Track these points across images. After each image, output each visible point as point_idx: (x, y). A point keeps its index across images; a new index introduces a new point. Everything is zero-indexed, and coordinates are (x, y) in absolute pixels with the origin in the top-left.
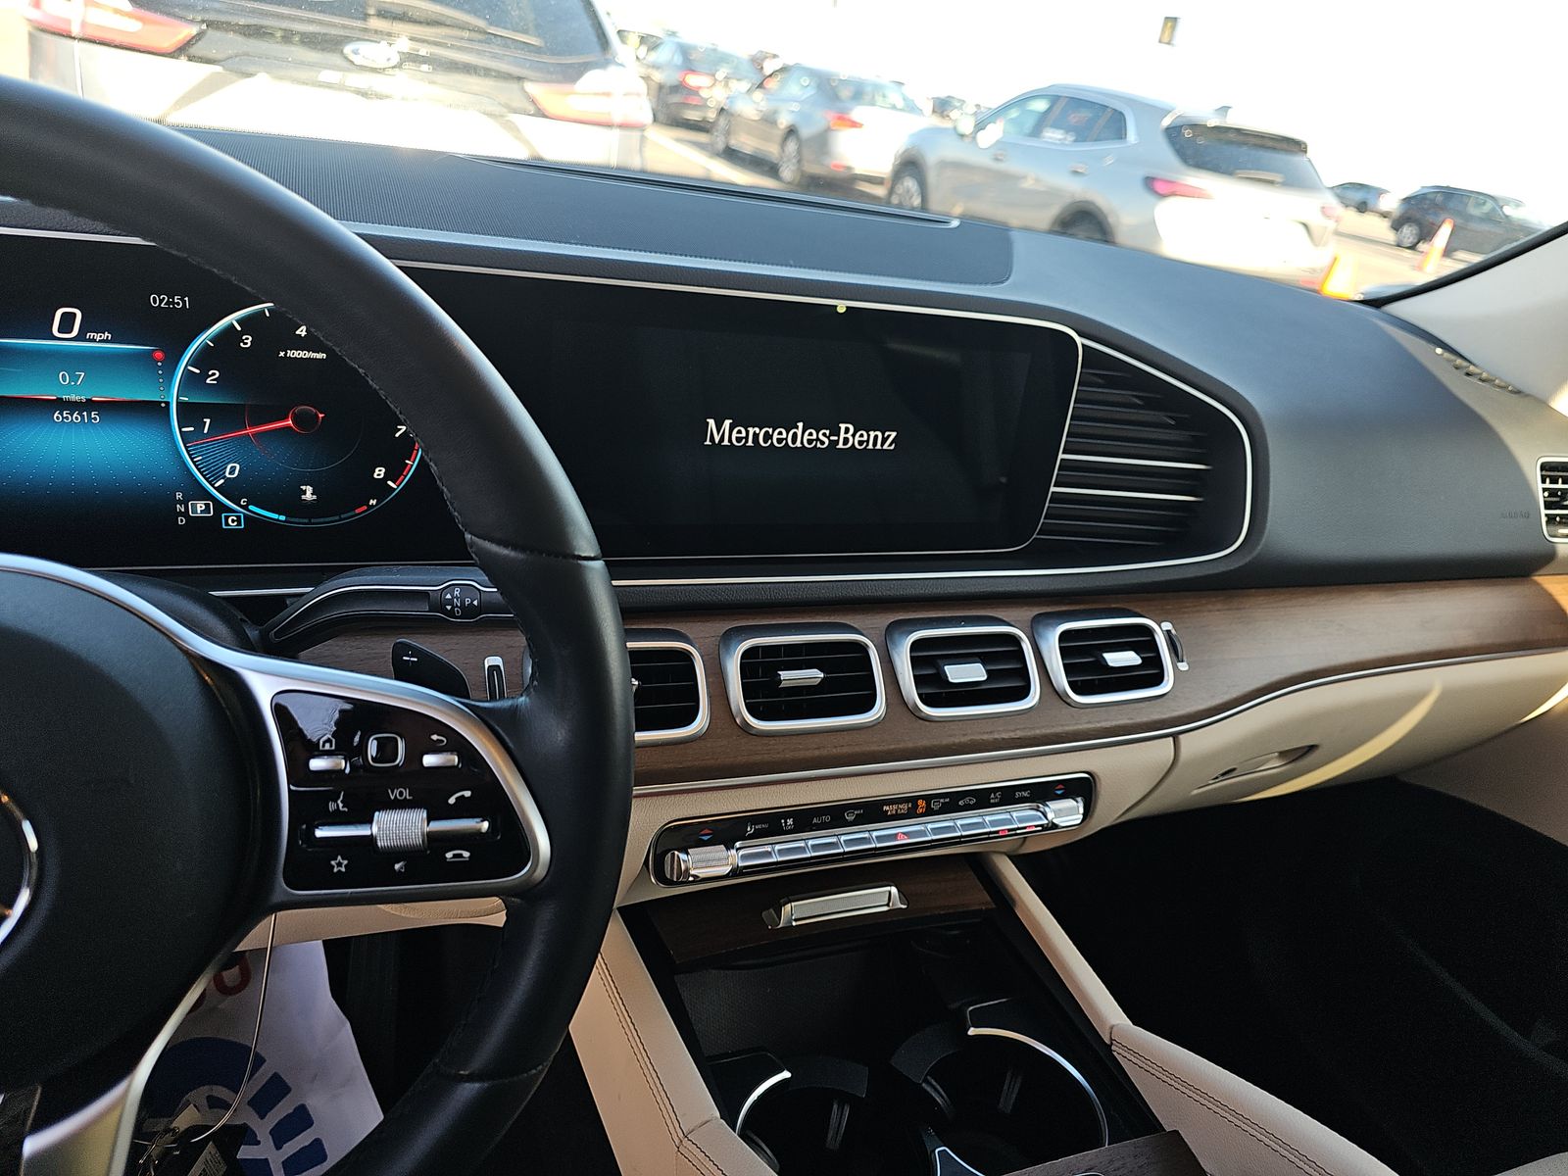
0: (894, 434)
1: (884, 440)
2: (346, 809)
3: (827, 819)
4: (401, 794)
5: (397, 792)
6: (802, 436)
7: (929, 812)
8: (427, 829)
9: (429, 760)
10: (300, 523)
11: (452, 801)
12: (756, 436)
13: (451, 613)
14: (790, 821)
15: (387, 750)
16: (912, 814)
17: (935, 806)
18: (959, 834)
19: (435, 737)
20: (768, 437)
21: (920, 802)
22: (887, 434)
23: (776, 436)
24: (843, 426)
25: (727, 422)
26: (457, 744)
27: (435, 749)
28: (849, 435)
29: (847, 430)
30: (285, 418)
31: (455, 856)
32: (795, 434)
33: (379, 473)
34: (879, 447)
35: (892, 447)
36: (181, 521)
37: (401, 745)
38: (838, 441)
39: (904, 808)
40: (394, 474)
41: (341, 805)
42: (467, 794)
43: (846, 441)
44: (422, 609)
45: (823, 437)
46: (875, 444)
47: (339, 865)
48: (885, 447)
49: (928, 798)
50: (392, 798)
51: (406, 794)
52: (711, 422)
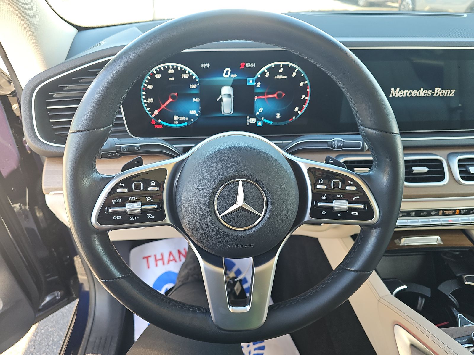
0: (454, 91)
1: (451, 93)
2: (326, 199)
3: (425, 213)
4: (340, 196)
5: (339, 195)
6: (422, 92)
7: (460, 214)
8: (348, 206)
9: (348, 188)
10: (276, 124)
11: (354, 199)
12: (407, 93)
13: (334, 148)
14: (414, 213)
15: (336, 185)
16: (454, 214)
17: (462, 212)
18: (470, 222)
19: (349, 182)
20: (411, 93)
21: (457, 211)
22: (452, 91)
23: (413, 93)
24: (436, 89)
25: (398, 89)
26: (355, 184)
27: (350, 185)
28: (438, 92)
29: (438, 90)
30: (274, 94)
31: (354, 213)
32: (420, 92)
33: (296, 109)
34: (448, 95)
35: (453, 95)
36: (248, 124)
37: (340, 183)
38: (434, 94)
39: (451, 212)
40: (300, 110)
41: (325, 198)
42: (358, 197)
43: (437, 93)
44: (325, 147)
45: (429, 93)
46: (447, 94)
47: (324, 213)
48: (451, 95)
49: (460, 210)
50: (338, 197)
51: (342, 196)
52: (393, 90)
